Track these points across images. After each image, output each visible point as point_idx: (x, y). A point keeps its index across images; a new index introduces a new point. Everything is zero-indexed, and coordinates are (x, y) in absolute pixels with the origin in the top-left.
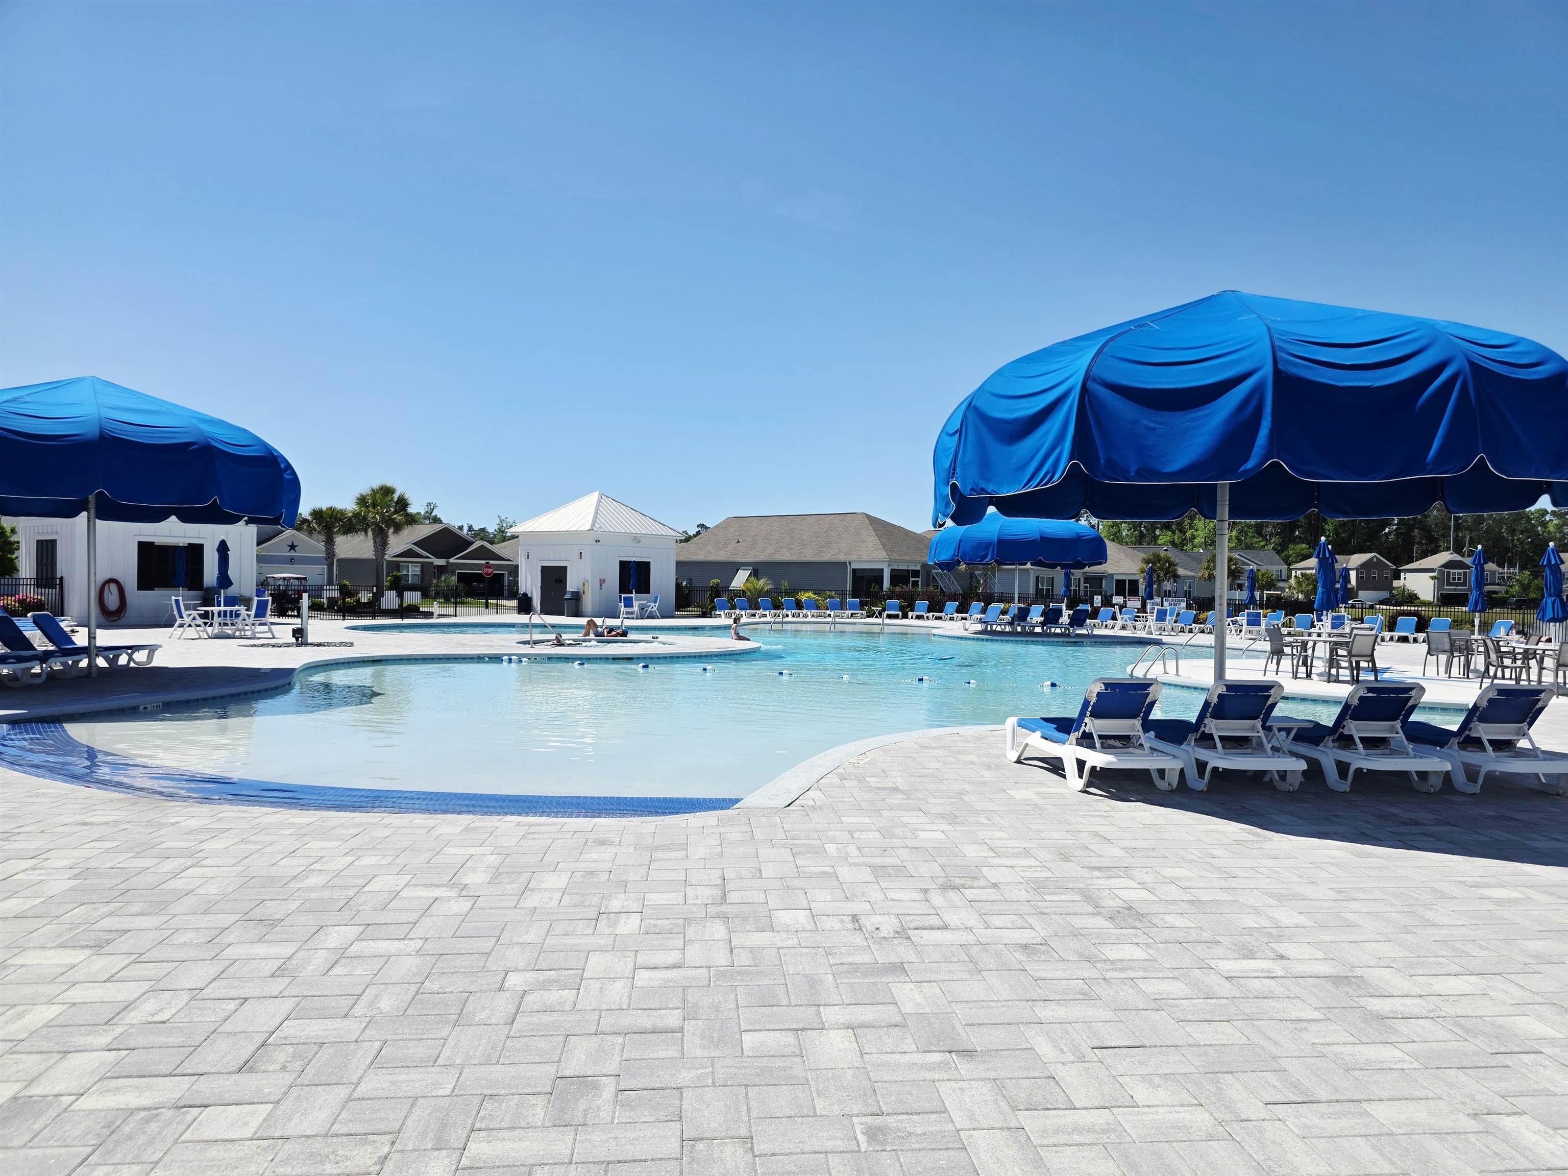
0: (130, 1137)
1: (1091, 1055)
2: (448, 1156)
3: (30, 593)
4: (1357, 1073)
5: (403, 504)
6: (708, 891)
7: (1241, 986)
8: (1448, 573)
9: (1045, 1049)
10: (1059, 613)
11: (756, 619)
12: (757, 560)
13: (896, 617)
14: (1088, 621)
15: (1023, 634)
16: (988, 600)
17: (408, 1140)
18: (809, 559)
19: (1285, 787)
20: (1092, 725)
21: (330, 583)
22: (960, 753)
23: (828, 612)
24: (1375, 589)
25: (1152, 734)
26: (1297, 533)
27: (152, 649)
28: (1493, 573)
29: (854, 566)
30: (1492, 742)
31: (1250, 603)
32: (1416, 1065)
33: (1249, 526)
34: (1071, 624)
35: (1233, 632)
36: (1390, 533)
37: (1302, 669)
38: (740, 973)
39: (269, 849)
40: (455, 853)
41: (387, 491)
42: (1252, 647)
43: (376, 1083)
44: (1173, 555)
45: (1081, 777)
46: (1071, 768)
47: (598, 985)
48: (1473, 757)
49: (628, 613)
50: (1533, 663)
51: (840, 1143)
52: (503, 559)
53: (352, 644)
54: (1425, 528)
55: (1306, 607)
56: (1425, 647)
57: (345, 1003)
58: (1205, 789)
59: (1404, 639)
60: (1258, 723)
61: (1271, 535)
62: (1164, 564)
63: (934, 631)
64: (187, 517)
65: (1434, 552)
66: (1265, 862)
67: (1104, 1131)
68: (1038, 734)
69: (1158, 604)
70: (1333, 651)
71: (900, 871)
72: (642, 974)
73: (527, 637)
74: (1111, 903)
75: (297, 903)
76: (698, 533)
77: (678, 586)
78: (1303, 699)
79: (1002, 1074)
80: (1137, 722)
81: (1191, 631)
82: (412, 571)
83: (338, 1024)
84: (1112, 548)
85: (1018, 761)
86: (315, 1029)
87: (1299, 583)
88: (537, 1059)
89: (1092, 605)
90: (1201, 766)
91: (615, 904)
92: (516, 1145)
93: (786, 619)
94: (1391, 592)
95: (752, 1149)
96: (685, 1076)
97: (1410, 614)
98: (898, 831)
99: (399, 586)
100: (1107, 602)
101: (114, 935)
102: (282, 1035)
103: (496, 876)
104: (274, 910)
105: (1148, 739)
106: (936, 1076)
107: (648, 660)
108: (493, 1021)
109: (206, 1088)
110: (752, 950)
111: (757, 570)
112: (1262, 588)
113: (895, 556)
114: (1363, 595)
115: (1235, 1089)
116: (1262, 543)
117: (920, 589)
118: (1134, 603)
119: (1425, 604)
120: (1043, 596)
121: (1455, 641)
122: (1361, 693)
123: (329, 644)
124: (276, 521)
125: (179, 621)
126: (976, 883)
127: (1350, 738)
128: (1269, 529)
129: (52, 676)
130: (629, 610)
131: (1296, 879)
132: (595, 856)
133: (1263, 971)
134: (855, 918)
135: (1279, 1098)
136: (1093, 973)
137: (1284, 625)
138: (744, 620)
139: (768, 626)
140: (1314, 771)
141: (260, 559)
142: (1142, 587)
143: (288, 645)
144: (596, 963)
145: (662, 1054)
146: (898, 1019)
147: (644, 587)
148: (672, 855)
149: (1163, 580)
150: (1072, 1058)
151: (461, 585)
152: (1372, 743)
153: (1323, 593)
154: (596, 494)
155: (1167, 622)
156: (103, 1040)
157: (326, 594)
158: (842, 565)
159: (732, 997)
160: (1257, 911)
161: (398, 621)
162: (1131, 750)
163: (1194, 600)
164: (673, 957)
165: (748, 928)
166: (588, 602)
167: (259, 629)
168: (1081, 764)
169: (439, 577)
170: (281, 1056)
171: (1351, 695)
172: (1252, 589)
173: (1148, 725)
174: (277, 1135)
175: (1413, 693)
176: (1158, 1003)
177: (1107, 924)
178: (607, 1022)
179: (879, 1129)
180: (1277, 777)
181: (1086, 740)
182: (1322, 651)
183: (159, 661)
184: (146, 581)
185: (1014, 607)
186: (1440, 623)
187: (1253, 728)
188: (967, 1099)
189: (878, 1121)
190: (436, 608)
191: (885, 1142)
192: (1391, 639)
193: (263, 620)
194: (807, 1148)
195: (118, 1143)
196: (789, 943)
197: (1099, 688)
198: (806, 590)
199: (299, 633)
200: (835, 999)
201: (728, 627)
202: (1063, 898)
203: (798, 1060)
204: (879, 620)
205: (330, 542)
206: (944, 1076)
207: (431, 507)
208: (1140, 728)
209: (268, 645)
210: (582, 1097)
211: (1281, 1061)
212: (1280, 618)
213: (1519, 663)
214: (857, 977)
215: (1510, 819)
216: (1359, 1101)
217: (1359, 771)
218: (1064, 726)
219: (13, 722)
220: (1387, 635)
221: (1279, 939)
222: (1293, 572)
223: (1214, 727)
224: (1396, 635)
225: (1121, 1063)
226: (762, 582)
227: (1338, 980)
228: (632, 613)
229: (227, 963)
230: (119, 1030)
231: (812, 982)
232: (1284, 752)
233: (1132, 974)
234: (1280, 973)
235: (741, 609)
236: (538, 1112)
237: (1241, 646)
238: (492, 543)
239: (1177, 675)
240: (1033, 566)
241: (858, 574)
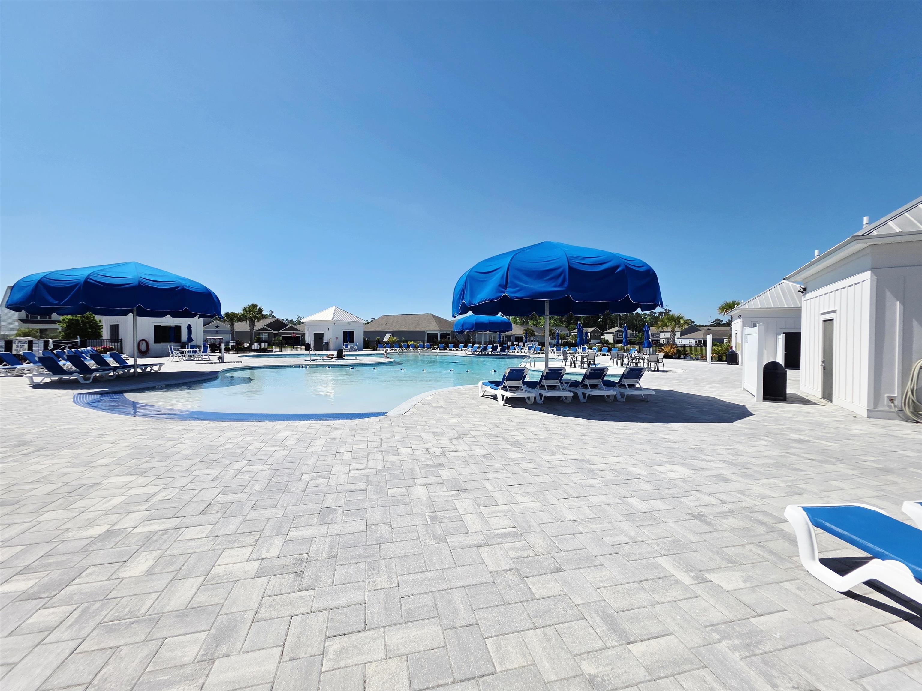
0: (156, 541)
1: (504, 488)
2: (281, 537)
3: (108, 345)
4: (586, 488)
5: (261, 311)
6: (376, 443)
7: (551, 464)
8: (617, 334)
9: (489, 487)
10: (497, 347)
11: (393, 351)
12: (393, 330)
13: (443, 350)
14: (506, 350)
15: (485, 355)
16: (474, 343)
17: (267, 533)
18: (411, 330)
19: (567, 401)
20: (506, 383)
21: (232, 340)
22: (463, 394)
23: (419, 348)
24: (595, 339)
25: (526, 386)
26: (572, 321)
27: (161, 365)
28: (631, 333)
29: (428, 332)
30: (628, 385)
31: (557, 344)
32: (603, 484)
33: (557, 319)
34: (501, 351)
35: (552, 353)
36: (600, 321)
37: (573, 365)
38: (387, 470)
39: (211, 436)
40: (283, 435)
41: (254, 306)
42: (558, 358)
43: (253, 515)
44: (534, 328)
45: (503, 400)
46: (499, 398)
47: (336, 477)
48: (623, 390)
49: (346, 350)
50: (642, 361)
51: (421, 522)
52: (299, 331)
53: (241, 362)
54: (611, 320)
55: (574, 345)
56: (610, 357)
57: (241, 488)
58: (543, 403)
59: (604, 355)
60: (559, 381)
61: (564, 322)
62: (531, 331)
63: (456, 354)
64: (174, 315)
65: (614, 327)
66: (560, 425)
67: (507, 512)
68: (489, 387)
69: (529, 344)
70: (582, 359)
71: (443, 433)
72: (352, 472)
73: (309, 359)
74: (512, 440)
75: (222, 455)
76: (372, 321)
77: (365, 340)
78: (573, 374)
79: (475, 496)
80: (521, 382)
81: (539, 353)
82: (265, 335)
83: (239, 495)
84: (514, 325)
85: (483, 396)
86: (230, 497)
87: (573, 337)
88: (314, 503)
89: (508, 345)
90: (541, 395)
91: (342, 449)
92: (306, 532)
93: (404, 351)
95: (391, 526)
96: (367, 505)
97: (605, 347)
98: (442, 421)
99: (260, 341)
100: (513, 344)
101: (147, 470)
102: (217, 500)
103: (298, 441)
104: (212, 457)
105: (524, 388)
106: (454, 498)
107: (353, 366)
108: (298, 491)
109: (187, 521)
110: (391, 462)
111: (393, 334)
112: (561, 339)
113: (442, 329)
114: (592, 341)
115: (549, 496)
116: (561, 324)
117: (450, 340)
118: (521, 344)
119: (610, 344)
120: (492, 342)
121: (619, 355)
122: (590, 371)
123: (232, 362)
124: (212, 317)
125: (171, 355)
126: (468, 436)
127: (586, 385)
128: (563, 320)
129: (118, 376)
130: (347, 348)
132: (335, 433)
133: (558, 459)
134: (427, 450)
135: (562, 497)
136: (505, 463)
137: (568, 351)
138: (388, 351)
139: (397, 354)
140: (576, 396)
141: (204, 332)
142: (524, 339)
143: (216, 363)
144: (335, 469)
145: (359, 498)
146: (441, 481)
147: (352, 340)
148: (363, 432)
149: (530, 336)
150: (498, 490)
151: (284, 341)
152: (592, 386)
153: (579, 340)
154: (334, 308)
155: (531, 350)
156: (145, 507)
157: (231, 344)
158: (424, 332)
159: (384, 478)
161: (260, 354)
162: (519, 391)
163: (540, 343)
164: (364, 466)
165: (390, 455)
166: (331, 346)
167: (204, 357)
168: (503, 396)
169: (275, 338)
170: (216, 508)
171: (586, 371)
172: (558, 339)
173: (524, 383)
174: (216, 535)
175: (605, 370)
176: (526, 471)
177: (510, 447)
178: (339, 489)
179: (434, 517)
180: (565, 398)
181: (505, 388)
182: (579, 359)
183: (162, 370)
184: (157, 341)
185: (482, 346)
186: (614, 349)
187: (557, 383)
188: (464, 505)
189: (434, 514)
190: (274, 349)
191: (436, 520)
192: (600, 355)
193: (206, 354)
194: (410, 524)
195: (151, 543)
196: (404, 459)
197: (508, 371)
198: (411, 341)
199: (220, 359)
200: (420, 476)
201: (383, 354)
202: (496, 439)
203: (407, 496)
204: (437, 351)
205: (232, 325)
206: (456, 498)
207: (272, 312)
208: (522, 384)
209: (208, 363)
210: (331, 514)
211: (563, 486)
212: (567, 348)
213: (637, 361)
214: (428, 469)
215: (633, 409)
216: (586, 496)
217: (589, 395)
218: (497, 384)
219: (102, 394)
220: (599, 353)
222: (571, 334)
223: (545, 383)
225: (513, 490)
226: (395, 338)
228: (348, 350)
229: (194, 477)
230: (150, 503)
231: (412, 471)
232: (566, 390)
233: (517, 462)
235: (388, 348)
236: (315, 520)
237: (555, 358)
238: (295, 325)
239: (534, 367)
240: (488, 332)
241: (429, 335)
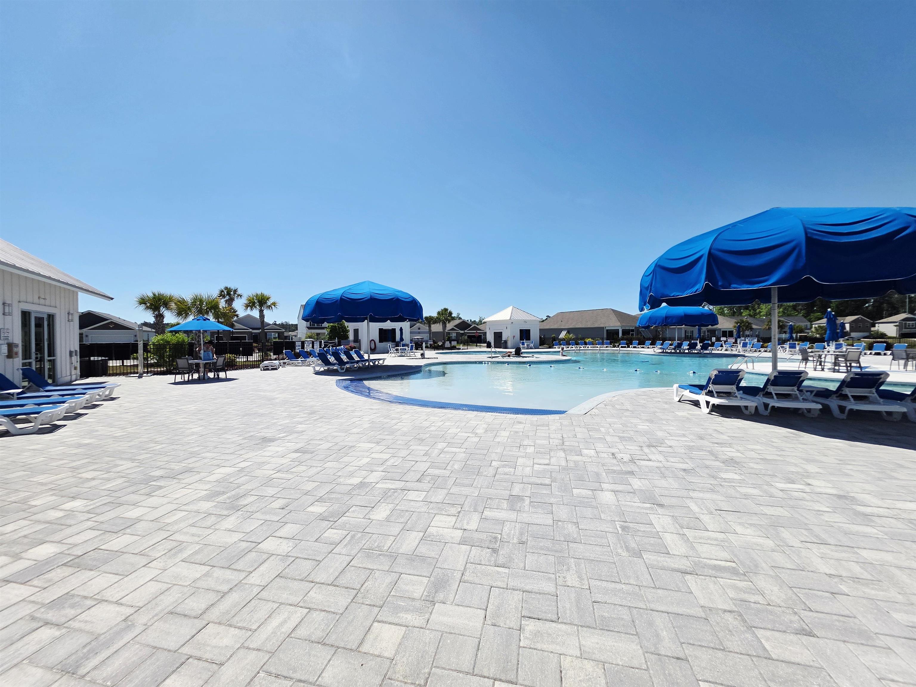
0: (390, 496)
1: (715, 512)
2: (478, 514)
3: (352, 344)
4: (852, 536)
5: (451, 313)
6: (557, 441)
7: (788, 494)
8: (905, 324)
9: (694, 507)
10: (696, 344)
11: (569, 349)
12: (569, 327)
13: (625, 347)
14: (710, 348)
15: (680, 353)
16: (664, 340)
17: (466, 507)
18: (589, 326)
19: (810, 415)
20: (711, 387)
21: (430, 339)
22: (654, 397)
23: (597, 346)
24: (860, 332)
25: (741, 392)
26: (815, 308)
27: (384, 360)
29: (607, 328)
31: (790, 339)
32: (886, 537)
33: (789, 306)
34: (702, 349)
35: (782, 351)
36: (869, 306)
37: (819, 367)
38: (570, 469)
39: (420, 418)
40: (473, 423)
41: (446, 310)
42: (791, 358)
43: (454, 490)
44: (750, 320)
45: (708, 407)
46: (703, 404)
47: (522, 468)
49: (523, 347)
51: (611, 529)
52: (481, 330)
53: (437, 358)
54: (891, 303)
55: (822, 340)
56: (891, 357)
57: (445, 465)
58: (769, 414)
59: (879, 354)
60: (795, 388)
61: (801, 310)
62: (745, 324)
63: (641, 352)
64: (393, 320)
65: (897, 314)
66: (800, 446)
67: (722, 541)
68: (688, 391)
69: (743, 340)
70: (836, 359)
71: (630, 439)
72: (536, 466)
73: (490, 356)
74: (723, 457)
75: (429, 435)
76: (547, 319)
77: (540, 337)
78: (820, 379)
79: (676, 514)
80: (734, 387)
81: (760, 351)
82: (454, 335)
83: (443, 471)
84: (720, 318)
85: (679, 401)
86: (437, 472)
87: (817, 330)
88: (503, 489)
89: (711, 341)
90: (766, 405)
91: (525, 443)
92: (499, 514)
93: (581, 349)
94: (870, 333)
95: (578, 527)
96: (552, 500)
97: (881, 342)
98: (629, 425)
99: (450, 339)
100: (718, 340)
101: (381, 440)
102: (427, 472)
103: (486, 431)
104: (422, 436)
105: (739, 394)
106: (648, 512)
107: (530, 363)
108: (489, 475)
109: (409, 485)
110: (574, 462)
111: (569, 331)
112: (797, 332)
113: (624, 324)
114: (853, 335)
115: (785, 534)
116: (796, 313)
117: (634, 336)
118: (731, 340)
119: (891, 338)
120: (687, 338)
121: (909, 354)
122: (852, 376)
123: (431, 358)
124: (415, 321)
125: (390, 352)
126: (662, 445)
127: (846, 396)
128: (800, 307)
129: (360, 367)
130: (523, 346)
132: (518, 427)
133: (798, 489)
134: (613, 454)
135: (808, 540)
136: (716, 482)
137: (809, 348)
138: (565, 349)
139: (574, 351)
140: (826, 409)
141: (411, 333)
142: (735, 333)
143: (420, 359)
144: (520, 461)
145: (545, 492)
146: (632, 491)
147: (528, 338)
148: (544, 428)
149: (745, 331)
150: (707, 513)
151: (469, 339)
152: (858, 398)
153: (830, 333)
154: (511, 307)
155: (748, 348)
156: (381, 469)
157: (429, 343)
158: (602, 328)
159: (568, 476)
160: (796, 465)
161: (450, 351)
162: (731, 398)
163: (761, 338)
164: (547, 461)
165: (572, 454)
166: (509, 344)
167: (411, 354)
168: (708, 403)
169: (462, 337)
170: (428, 478)
171: (846, 378)
172: (791, 333)
173: (739, 388)
174: (429, 501)
175: (882, 376)
176: (746, 496)
177: (721, 464)
178: (525, 480)
179: (626, 527)
180: (806, 411)
181: (710, 393)
182: (830, 359)
183: (386, 363)
184: (381, 341)
185: (676, 343)
186: (900, 346)
187: (793, 390)
188: (662, 522)
189: (626, 524)
190: (461, 347)
191: (629, 532)
192: (871, 354)
193: (412, 351)
194: (599, 529)
195: (387, 497)
196: (588, 460)
197: (716, 372)
198: (588, 338)
199: (422, 355)
200: (607, 481)
201: (559, 352)
202: (701, 453)
203: (594, 500)
204: (618, 349)
205: (430, 327)
206: (651, 512)
207: (459, 314)
208: (736, 389)
209: (414, 359)
210: (519, 502)
211: (809, 525)
212: (808, 345)
214: (615, 474)
216: (852, 547)
217: (851, 410)
218: (701, 387)
219: (351, 380)
220: (868, 352)
221: (808, 477)
222: (814, 326)
223: (772, 389)
224: (873, 352)
225: (730, 517)
226: (571, 335)
227: (840, 497)
228: (525, 347)
229: (411, 450)
230: (385, 467)
231: (598, 474)
232: (809, 401)
233: (734, 484)
234: (808, 491)
235: (564, 345)
236: (505, 505)
237: (785, 357)
238: (477, 325)
239: (753, 369)
240: (684, 326)
241: (608, 331)
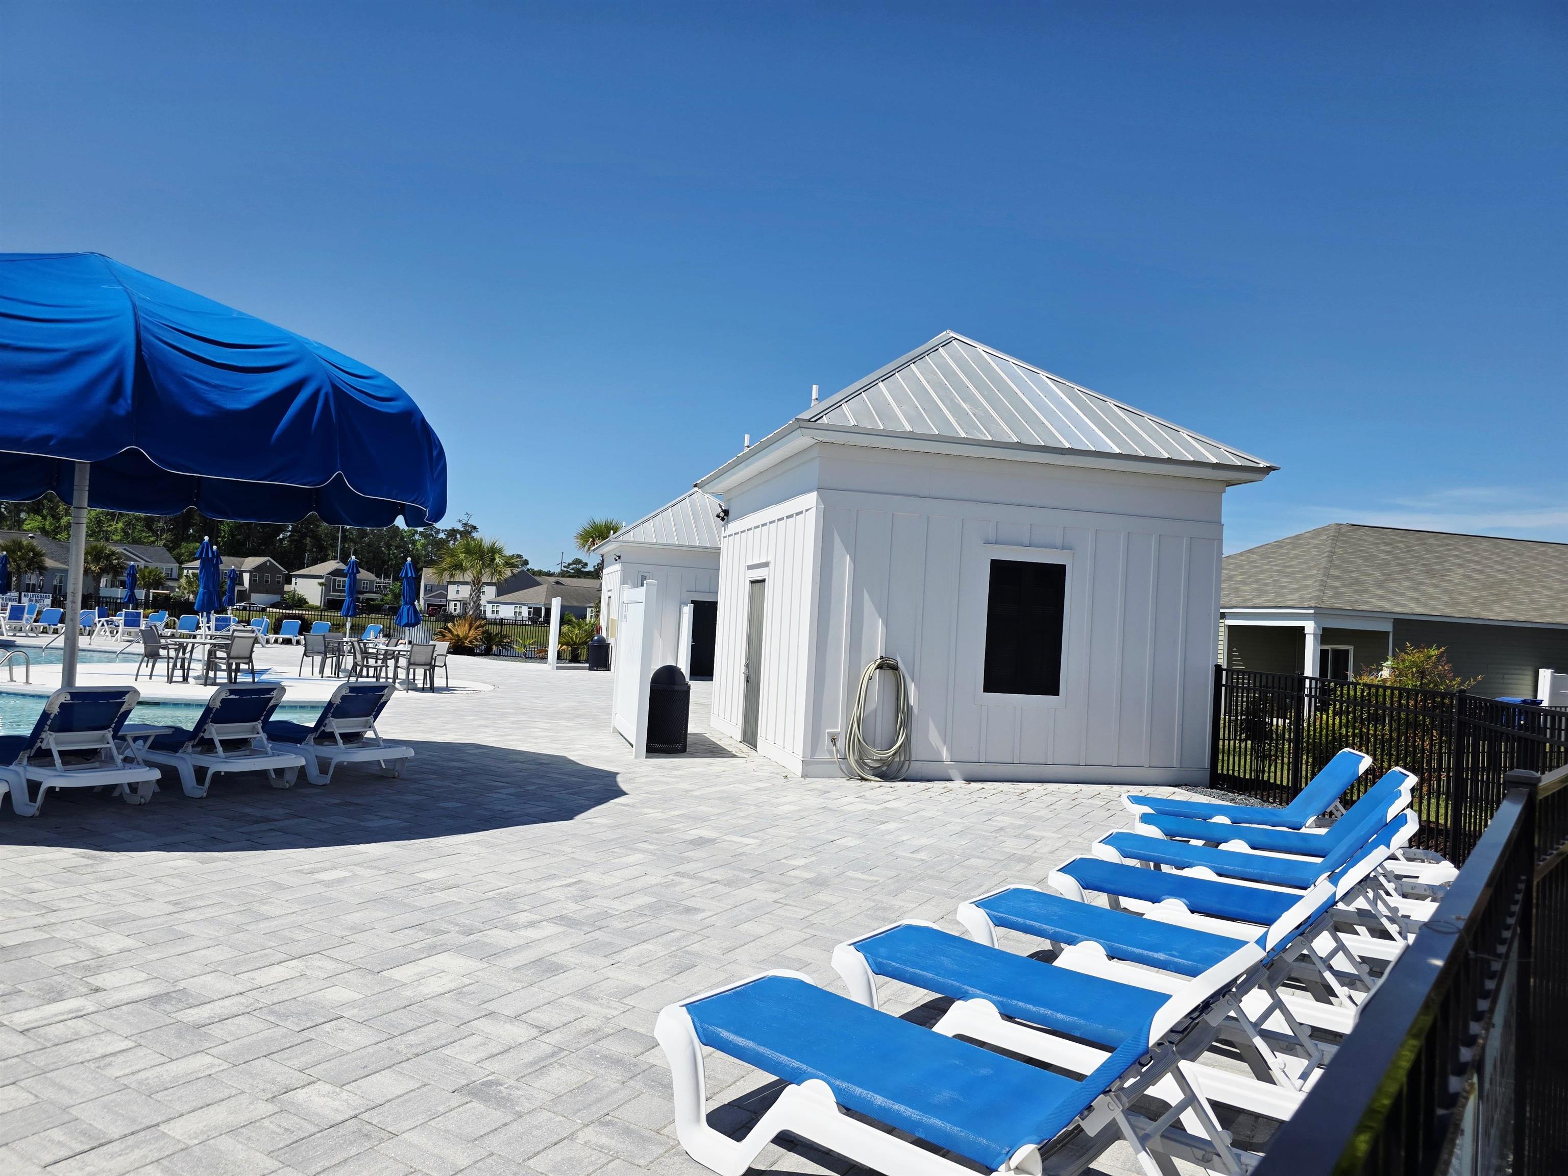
4: (159, 1096)
7: (39, 1036)
8: (335, 580)
19: (135, 800)
24: (267, 592)
26: (191, 531)
31: (129, 601)
32: (225, 1066)
33: (138, 519)
35: (108, 633)
36: (284, 539)
37: (178, 673)
42: (128, 650)
44: (40, 544)
55: (186, 608)
56: (301, 649)
58: (37, 813)
59: (288, 642)
60: (109, 733)
61: (163, 530)
62: (27, 554)
69: (14, 600)
70: (211, 653)
81: (56, 632)
87: (189, 583)
90: (33, 787)
94: (282, 596)
97: (294, 617)
112: (148, 586)
114: (255, 597)
116: (152, 539)
119: (313, 608)
121: (329, 643)
122: (223, 696)
127: (211, 742)
128: (161, 524)
131: (131, 899)
133: (70, 1012)
137: (165, 627)
140: (170, 777)
149: (26, 572)
152: (232, 746)
153: (204, 594)
155: (24, 621)
160: (76, 944)
171: (213, 698)
172: (132, 587)
175: (274, 693)
180: (127, 790)
182: (201, 653)
186: (321, 626)
187: (103, 739)
192: (276, 641)
216: (158, 1125)
217: (217, 774)
220: (272, 637)
221: (97, 970)
222: (185, 572)
223: (53, 741)
224: (281, 637)
227: (155, 1000)
232: (138, 763)
234: (91, 1009)
237: (114, 649)
239: (27, 682)
